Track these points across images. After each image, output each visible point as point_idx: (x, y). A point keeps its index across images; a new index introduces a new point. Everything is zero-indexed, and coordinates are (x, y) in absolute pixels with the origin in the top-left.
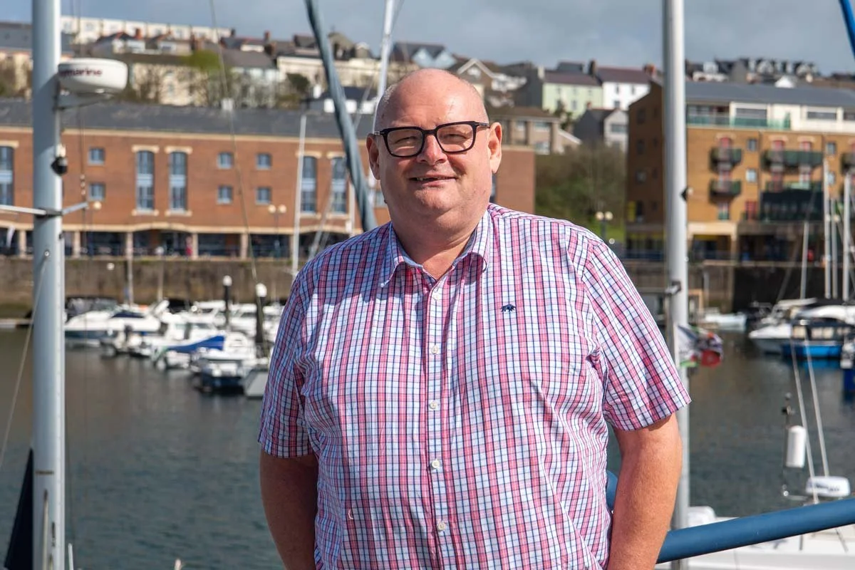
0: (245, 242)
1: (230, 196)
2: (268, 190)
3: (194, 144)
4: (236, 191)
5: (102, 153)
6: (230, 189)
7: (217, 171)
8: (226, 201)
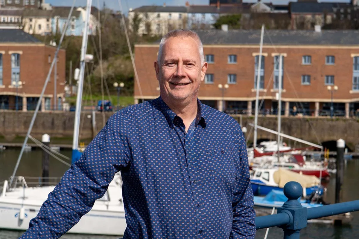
0: (317, 106)
1: (309, 81)
2: (333, 77)
3: (288, 51)
4: (312, 78)
5: (235, 58)
6: (309, 76)
7: (301, 66)
8: (307, 83)
